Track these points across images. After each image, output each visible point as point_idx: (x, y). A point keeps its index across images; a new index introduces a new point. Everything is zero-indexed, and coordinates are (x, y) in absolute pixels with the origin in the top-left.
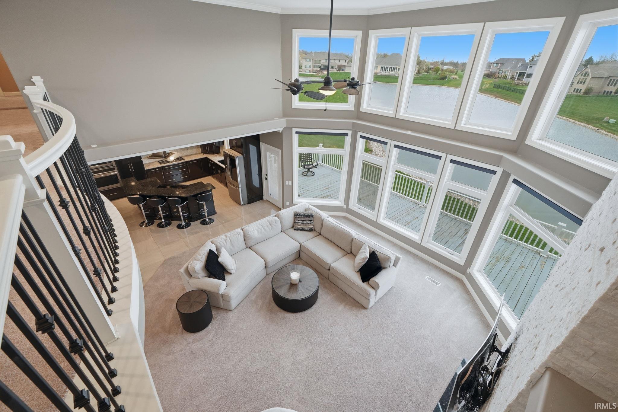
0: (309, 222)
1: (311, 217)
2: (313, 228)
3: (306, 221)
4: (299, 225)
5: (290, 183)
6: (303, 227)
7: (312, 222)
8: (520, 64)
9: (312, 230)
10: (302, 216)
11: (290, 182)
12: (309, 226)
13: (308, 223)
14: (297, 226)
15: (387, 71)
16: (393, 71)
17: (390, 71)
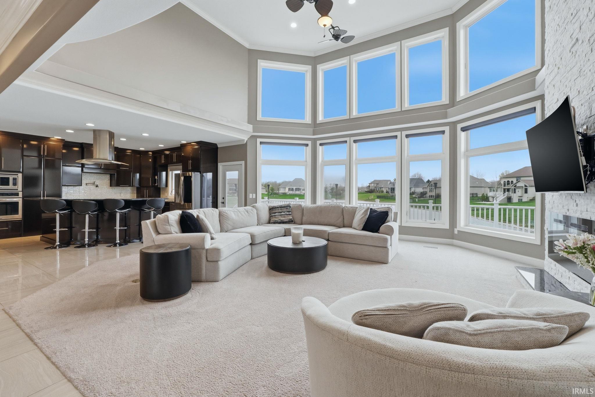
0: (288, 213)
1: (288, 208)
2: (292, 219)
3: (284, 212)
4: (276, 218)
5: (254, 197)
6: (282, 219)
7: (290, 213)
8: (389, 182)
9: (292, 221)
10: (278, 208)
11: (254, 195)
12: (288, 217)
13: (287, 215)
14: (274, 219)
15: (294, 191)
16: (298, 191)
17: (296, 191)
